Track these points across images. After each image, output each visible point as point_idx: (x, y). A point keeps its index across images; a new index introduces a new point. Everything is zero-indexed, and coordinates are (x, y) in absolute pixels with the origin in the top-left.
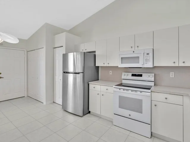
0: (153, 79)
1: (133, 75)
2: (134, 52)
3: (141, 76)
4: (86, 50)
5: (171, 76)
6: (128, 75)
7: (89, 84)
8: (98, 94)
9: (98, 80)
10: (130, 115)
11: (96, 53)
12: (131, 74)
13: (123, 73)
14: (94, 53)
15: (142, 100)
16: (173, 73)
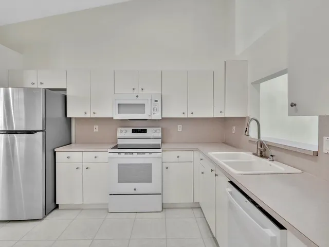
0: (160, 135)
1: (134, 131)
2: (137, 96)
3: (145, 131)
4: (41, 84)
5: (179, 130)
6: (126, 131)
7: (55, 153)
8: (77, 168)
9: (71, 144)
10: (135, 189)
11: (68, 93)
12: (131, 129)
13: (119, 129)
14: (63, 93)
15: (151, 164)
16: (181, 126)
